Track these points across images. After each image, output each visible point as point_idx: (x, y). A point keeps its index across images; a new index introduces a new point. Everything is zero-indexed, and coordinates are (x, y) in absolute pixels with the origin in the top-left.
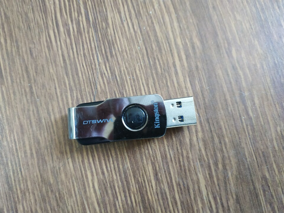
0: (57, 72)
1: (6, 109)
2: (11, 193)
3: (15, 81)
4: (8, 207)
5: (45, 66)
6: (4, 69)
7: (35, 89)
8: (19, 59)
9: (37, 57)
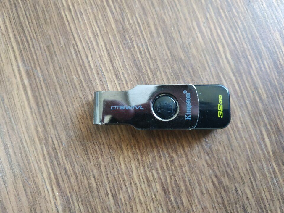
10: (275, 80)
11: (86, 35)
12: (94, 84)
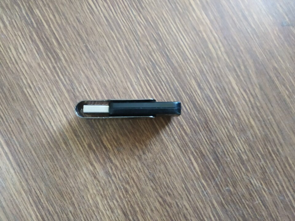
0: (104, 30)
1: (70, 68)
2: (93, 130)
3: (72, 45)
4: (94, 141)
5: (93, 28)
6: (60, 38)
7: (90, 47)
8: (70, 27)
9: (85, 23)
10: (195, 117)
11: (47, 106)
12: (59, 143)
